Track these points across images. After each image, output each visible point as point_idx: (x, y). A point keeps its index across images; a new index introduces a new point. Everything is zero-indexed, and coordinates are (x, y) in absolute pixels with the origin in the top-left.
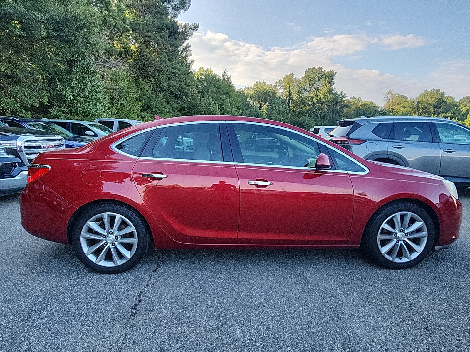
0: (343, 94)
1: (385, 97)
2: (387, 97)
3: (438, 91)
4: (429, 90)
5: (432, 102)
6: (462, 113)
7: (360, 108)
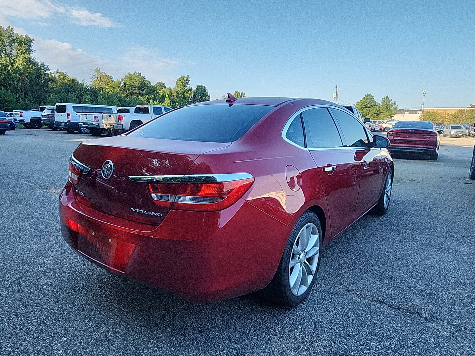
0: (46, 66)
1: (93, 75)
2: (94, 75)
3: (140, 75)
4: (132, 73)
5: (137, 84)
6: (160, 96)
7: (68, 84)
